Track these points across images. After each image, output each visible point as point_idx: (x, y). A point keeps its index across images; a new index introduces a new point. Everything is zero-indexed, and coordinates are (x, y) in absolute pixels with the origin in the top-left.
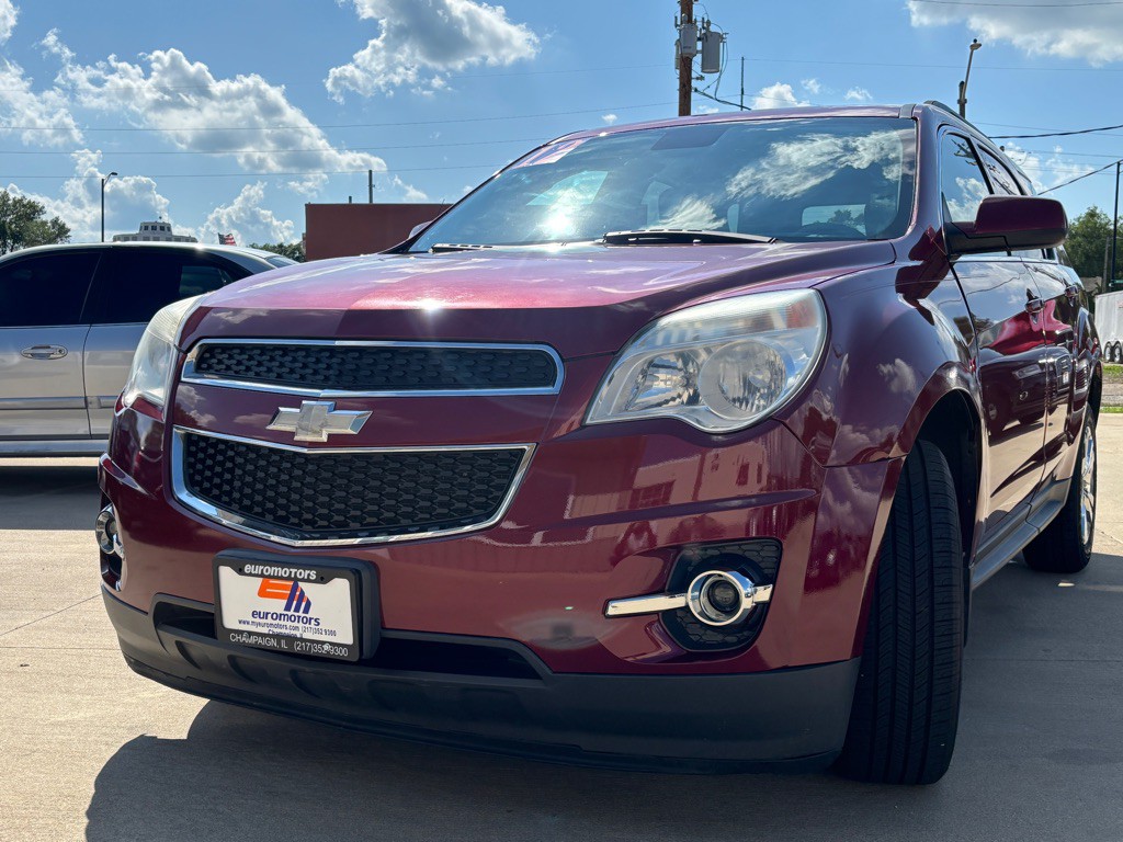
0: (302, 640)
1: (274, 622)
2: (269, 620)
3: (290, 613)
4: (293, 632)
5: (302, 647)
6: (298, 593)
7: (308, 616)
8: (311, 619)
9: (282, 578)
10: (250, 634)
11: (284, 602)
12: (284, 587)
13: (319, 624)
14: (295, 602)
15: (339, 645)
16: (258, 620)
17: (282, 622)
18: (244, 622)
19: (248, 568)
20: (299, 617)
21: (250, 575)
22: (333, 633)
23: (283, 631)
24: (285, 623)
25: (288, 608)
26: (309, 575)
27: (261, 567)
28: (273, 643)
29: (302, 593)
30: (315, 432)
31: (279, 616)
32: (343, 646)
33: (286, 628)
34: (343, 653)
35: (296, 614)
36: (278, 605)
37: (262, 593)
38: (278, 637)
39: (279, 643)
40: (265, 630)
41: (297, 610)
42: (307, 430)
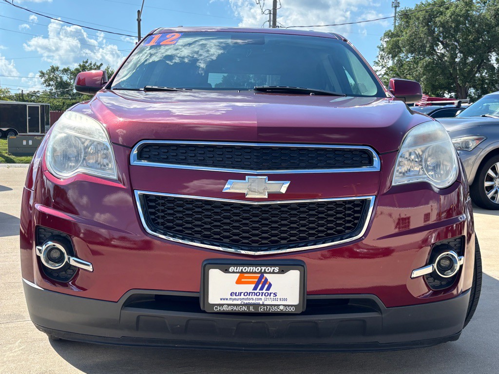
0: (264, 305)
1: (245, 297)
2: (242, 296)
3: (256, 292)
4: (257, 302)
5: (264, 309)
6: (263, 280)
7: (269, 292)
8: (271, 293)
9: (255, 273)
10: (229, 305)
11: (253, 286)
12: (254, 278)
13: (276, 295)
14: (260, 285)
15: (289, 306)
16: (234, 297)
17: (250, 297)
18: (224, 299)
19: (231, 269)
20: (262, 293)
21: (233, 272)
22: (286, 300)
23: (251, 301)
24: (253, 297)
25: (255, 289)
26: (274, 270)
27: (241, 268)
28: (245, 309)
29: (266, 280)
30: (261, 193)
31: (248, 294)
32: (292, 306)
33: (253, 300)
34: (292, 309)
35: (260, 292)
36: (249, 288)
37: (239, 282)
38: (248, 305)
39: (248, 308)
40: (239, 302)
41: (262, 289)
42: (255, 192)
